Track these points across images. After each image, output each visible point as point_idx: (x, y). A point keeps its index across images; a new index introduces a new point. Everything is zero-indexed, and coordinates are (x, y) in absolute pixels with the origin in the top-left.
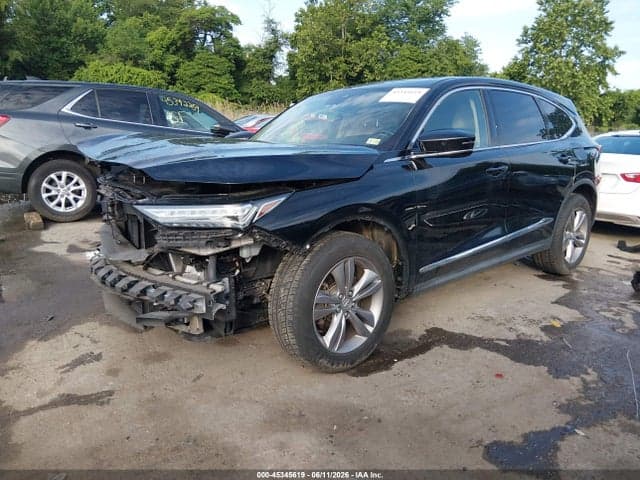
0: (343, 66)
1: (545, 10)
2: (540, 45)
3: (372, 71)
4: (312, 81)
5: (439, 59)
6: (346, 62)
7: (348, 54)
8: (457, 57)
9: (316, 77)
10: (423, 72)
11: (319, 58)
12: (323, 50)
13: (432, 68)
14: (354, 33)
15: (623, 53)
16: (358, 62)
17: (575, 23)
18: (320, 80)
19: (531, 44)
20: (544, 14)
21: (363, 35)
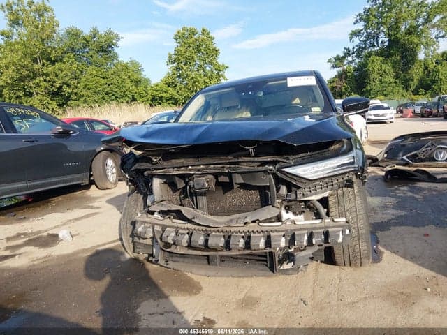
0: (43, 84)
1: (179, 43)
2: (182, 65)
3: (69, 86)
4: (19, 97)
5: (119, 76)
6: (45, 80)
7: (47, 75)
8: (130, 74)
9: (21, 94)
10: (109, 85)
11: (22, 79)
12: (25, 73)
13: (114, 81)
14: (48, 59)
15: (227, 67)
16: (56, 80)
17: (199, 51)
18: (25, 95)
19: (176, 64)
20: (179, 45)
21: (56, 61)
